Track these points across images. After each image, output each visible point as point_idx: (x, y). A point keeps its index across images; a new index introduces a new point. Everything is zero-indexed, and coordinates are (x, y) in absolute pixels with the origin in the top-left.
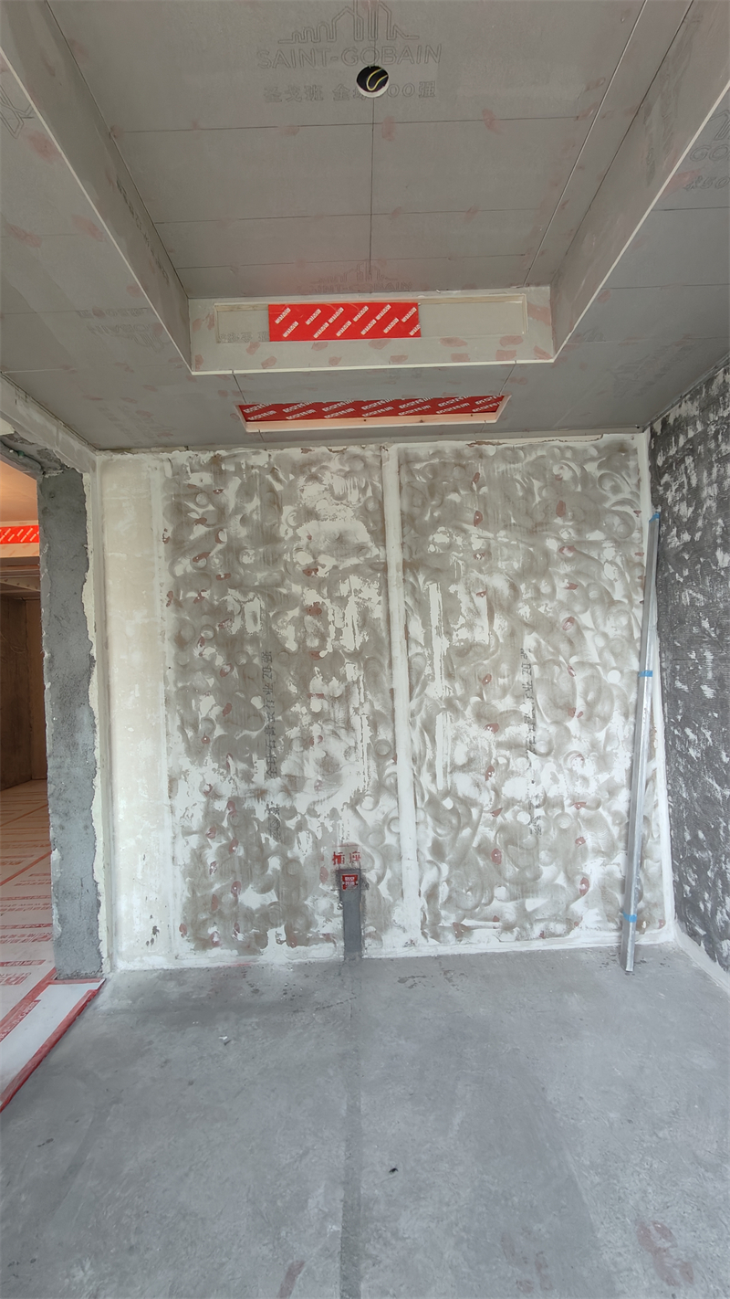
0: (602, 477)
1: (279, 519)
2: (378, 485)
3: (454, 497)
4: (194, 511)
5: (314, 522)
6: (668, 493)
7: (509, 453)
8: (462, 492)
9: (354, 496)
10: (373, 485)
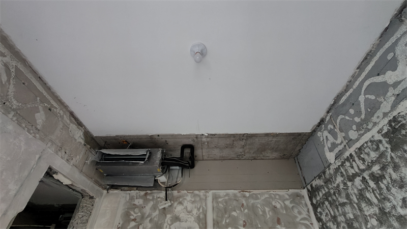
0: (293, 207)
1: (165, 220)
2: (205, 207)
3: (234, 213)
4: (133, 215)
5: (178, 222)
6: (322, 216)
7: (254, 195)
8: (238, 212)
9: (195, 212)
10: (202, 207)
